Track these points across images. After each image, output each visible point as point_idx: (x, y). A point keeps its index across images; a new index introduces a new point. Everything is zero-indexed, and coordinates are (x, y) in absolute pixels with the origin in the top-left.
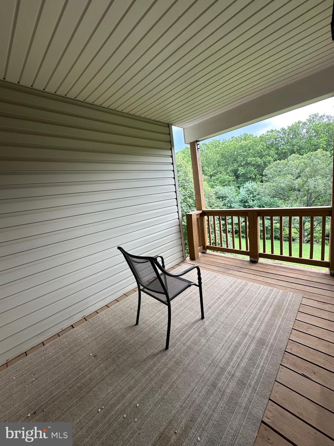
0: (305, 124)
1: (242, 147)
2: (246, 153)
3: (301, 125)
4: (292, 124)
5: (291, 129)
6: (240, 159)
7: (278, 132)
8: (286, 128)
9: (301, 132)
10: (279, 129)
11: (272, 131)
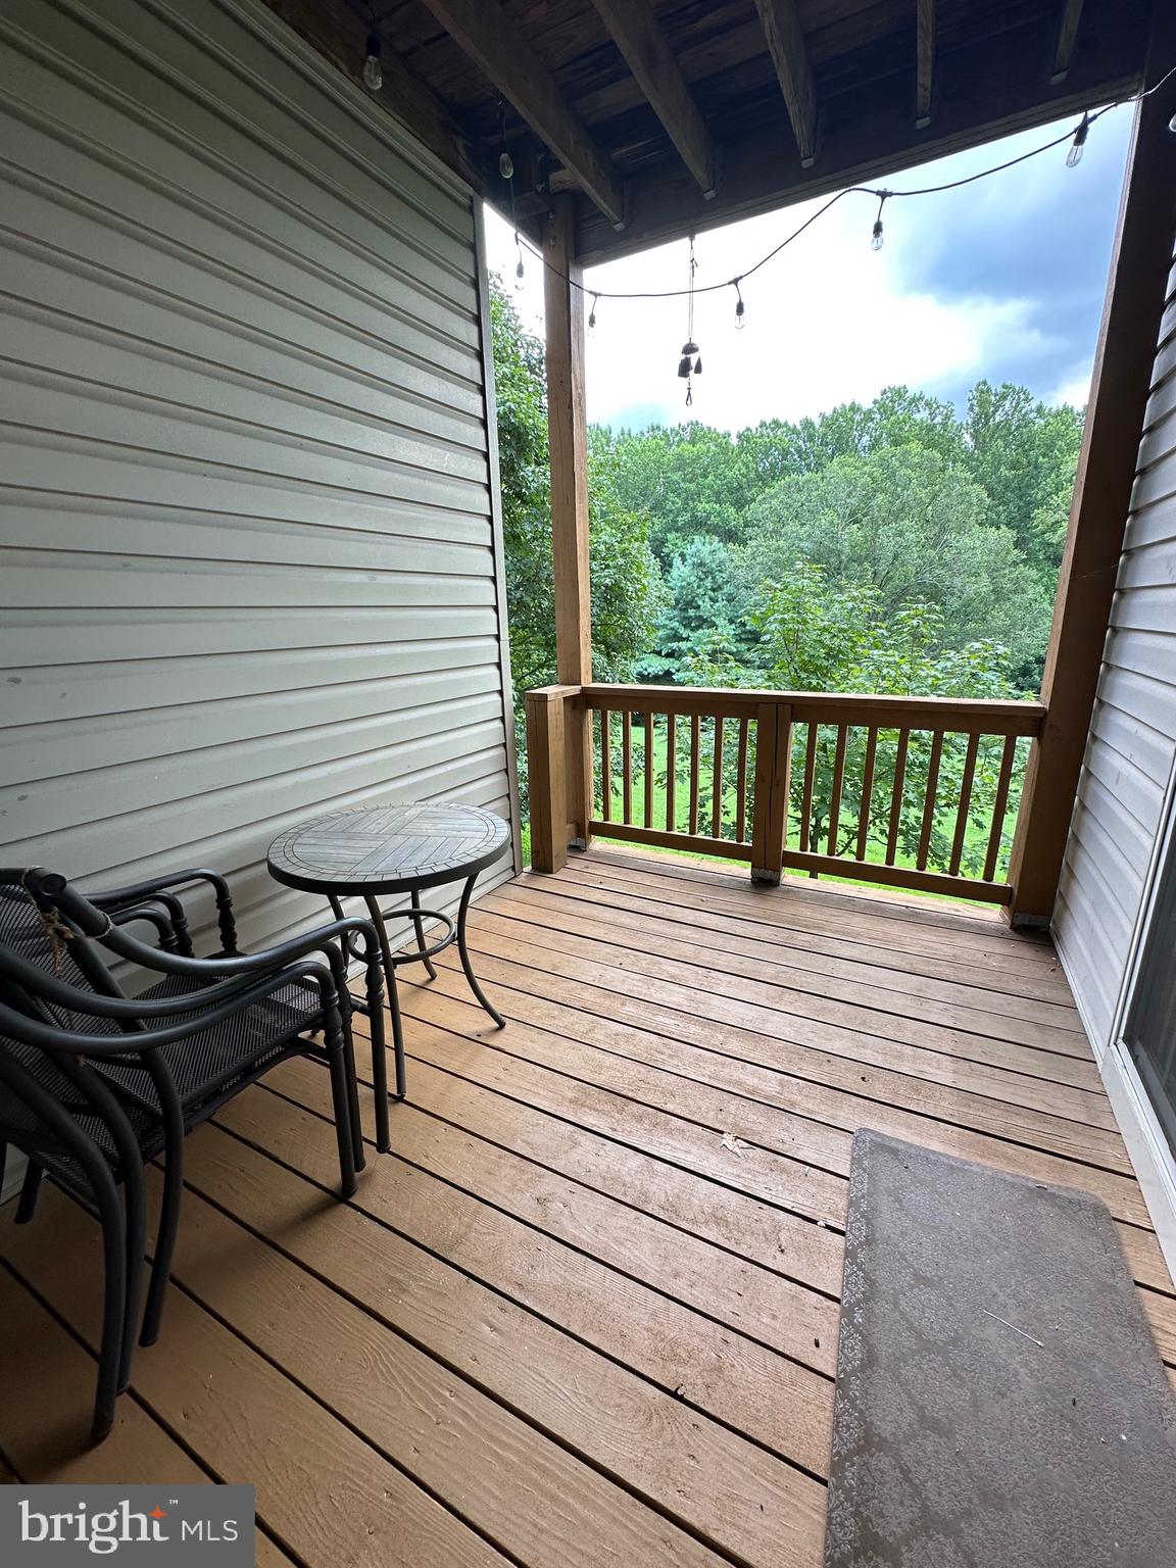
0: (868, 416)
1: (681, 464)
2: (692, 486)
3: (857, 418)
4: (835, 409)
5: (829, 422)
6: (673, 503)
7: (794, 431)
8: (817, 422)
9: (857, 441)
10: (795, 421)
11: (777, 424)
